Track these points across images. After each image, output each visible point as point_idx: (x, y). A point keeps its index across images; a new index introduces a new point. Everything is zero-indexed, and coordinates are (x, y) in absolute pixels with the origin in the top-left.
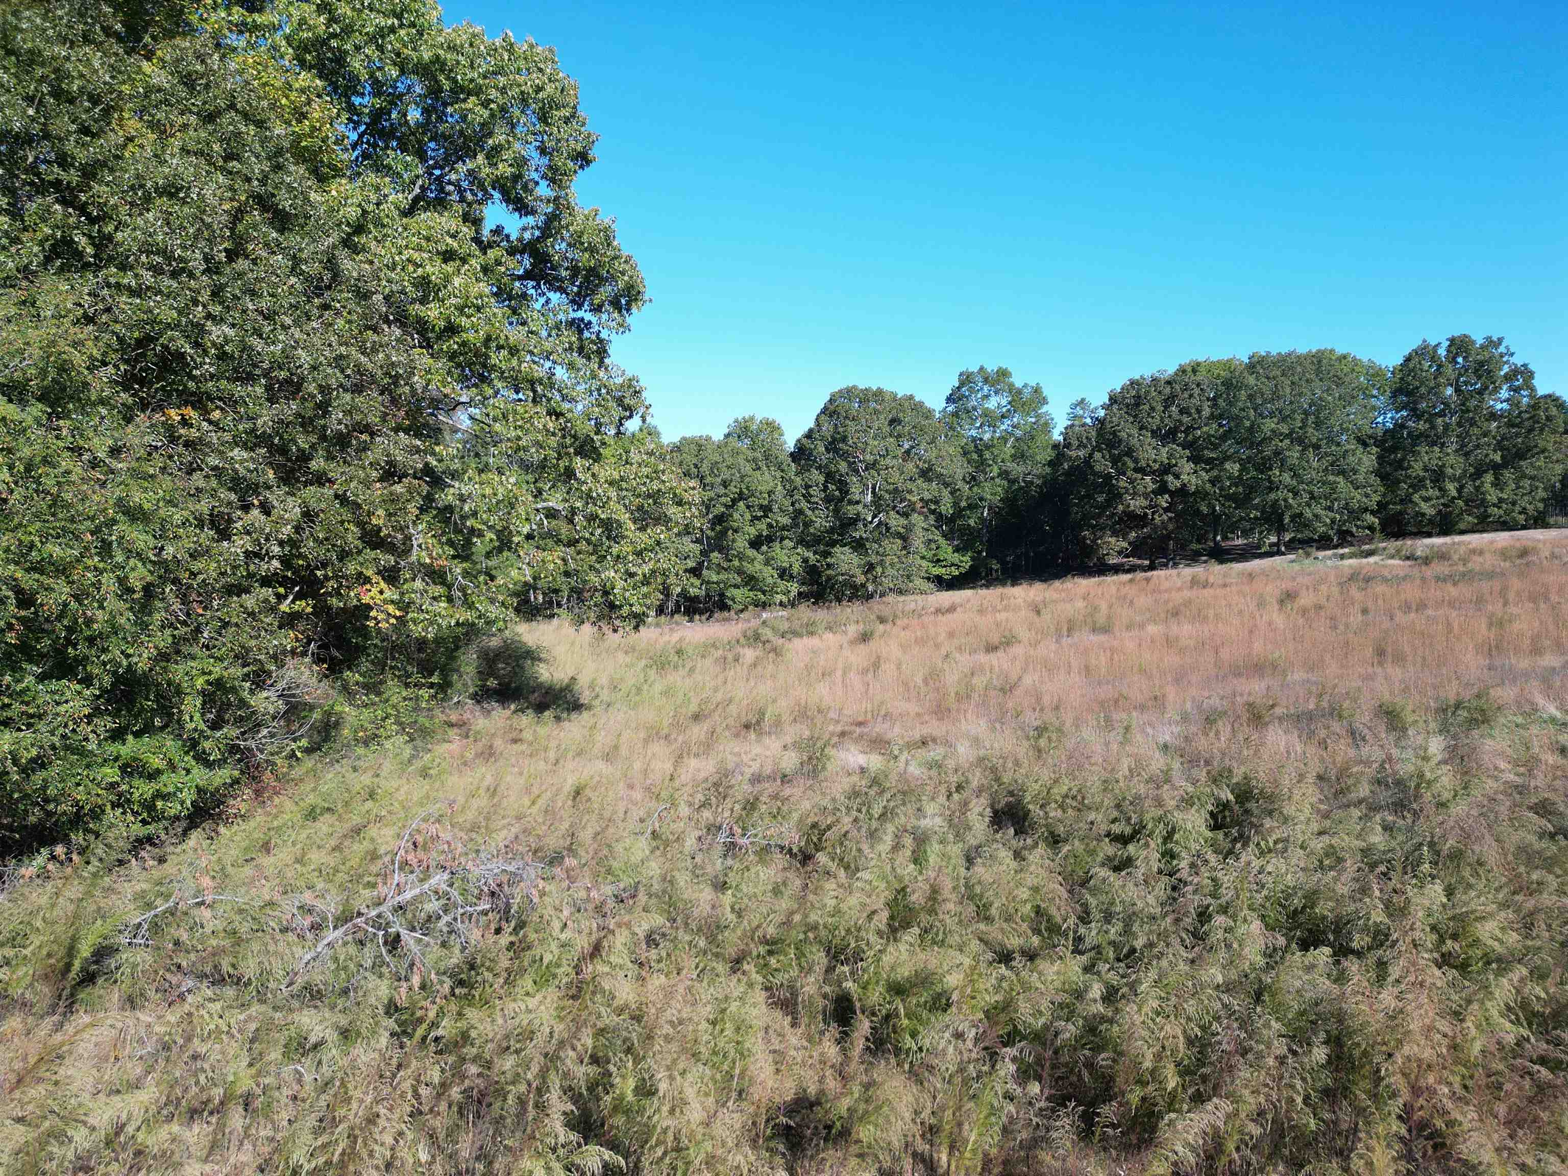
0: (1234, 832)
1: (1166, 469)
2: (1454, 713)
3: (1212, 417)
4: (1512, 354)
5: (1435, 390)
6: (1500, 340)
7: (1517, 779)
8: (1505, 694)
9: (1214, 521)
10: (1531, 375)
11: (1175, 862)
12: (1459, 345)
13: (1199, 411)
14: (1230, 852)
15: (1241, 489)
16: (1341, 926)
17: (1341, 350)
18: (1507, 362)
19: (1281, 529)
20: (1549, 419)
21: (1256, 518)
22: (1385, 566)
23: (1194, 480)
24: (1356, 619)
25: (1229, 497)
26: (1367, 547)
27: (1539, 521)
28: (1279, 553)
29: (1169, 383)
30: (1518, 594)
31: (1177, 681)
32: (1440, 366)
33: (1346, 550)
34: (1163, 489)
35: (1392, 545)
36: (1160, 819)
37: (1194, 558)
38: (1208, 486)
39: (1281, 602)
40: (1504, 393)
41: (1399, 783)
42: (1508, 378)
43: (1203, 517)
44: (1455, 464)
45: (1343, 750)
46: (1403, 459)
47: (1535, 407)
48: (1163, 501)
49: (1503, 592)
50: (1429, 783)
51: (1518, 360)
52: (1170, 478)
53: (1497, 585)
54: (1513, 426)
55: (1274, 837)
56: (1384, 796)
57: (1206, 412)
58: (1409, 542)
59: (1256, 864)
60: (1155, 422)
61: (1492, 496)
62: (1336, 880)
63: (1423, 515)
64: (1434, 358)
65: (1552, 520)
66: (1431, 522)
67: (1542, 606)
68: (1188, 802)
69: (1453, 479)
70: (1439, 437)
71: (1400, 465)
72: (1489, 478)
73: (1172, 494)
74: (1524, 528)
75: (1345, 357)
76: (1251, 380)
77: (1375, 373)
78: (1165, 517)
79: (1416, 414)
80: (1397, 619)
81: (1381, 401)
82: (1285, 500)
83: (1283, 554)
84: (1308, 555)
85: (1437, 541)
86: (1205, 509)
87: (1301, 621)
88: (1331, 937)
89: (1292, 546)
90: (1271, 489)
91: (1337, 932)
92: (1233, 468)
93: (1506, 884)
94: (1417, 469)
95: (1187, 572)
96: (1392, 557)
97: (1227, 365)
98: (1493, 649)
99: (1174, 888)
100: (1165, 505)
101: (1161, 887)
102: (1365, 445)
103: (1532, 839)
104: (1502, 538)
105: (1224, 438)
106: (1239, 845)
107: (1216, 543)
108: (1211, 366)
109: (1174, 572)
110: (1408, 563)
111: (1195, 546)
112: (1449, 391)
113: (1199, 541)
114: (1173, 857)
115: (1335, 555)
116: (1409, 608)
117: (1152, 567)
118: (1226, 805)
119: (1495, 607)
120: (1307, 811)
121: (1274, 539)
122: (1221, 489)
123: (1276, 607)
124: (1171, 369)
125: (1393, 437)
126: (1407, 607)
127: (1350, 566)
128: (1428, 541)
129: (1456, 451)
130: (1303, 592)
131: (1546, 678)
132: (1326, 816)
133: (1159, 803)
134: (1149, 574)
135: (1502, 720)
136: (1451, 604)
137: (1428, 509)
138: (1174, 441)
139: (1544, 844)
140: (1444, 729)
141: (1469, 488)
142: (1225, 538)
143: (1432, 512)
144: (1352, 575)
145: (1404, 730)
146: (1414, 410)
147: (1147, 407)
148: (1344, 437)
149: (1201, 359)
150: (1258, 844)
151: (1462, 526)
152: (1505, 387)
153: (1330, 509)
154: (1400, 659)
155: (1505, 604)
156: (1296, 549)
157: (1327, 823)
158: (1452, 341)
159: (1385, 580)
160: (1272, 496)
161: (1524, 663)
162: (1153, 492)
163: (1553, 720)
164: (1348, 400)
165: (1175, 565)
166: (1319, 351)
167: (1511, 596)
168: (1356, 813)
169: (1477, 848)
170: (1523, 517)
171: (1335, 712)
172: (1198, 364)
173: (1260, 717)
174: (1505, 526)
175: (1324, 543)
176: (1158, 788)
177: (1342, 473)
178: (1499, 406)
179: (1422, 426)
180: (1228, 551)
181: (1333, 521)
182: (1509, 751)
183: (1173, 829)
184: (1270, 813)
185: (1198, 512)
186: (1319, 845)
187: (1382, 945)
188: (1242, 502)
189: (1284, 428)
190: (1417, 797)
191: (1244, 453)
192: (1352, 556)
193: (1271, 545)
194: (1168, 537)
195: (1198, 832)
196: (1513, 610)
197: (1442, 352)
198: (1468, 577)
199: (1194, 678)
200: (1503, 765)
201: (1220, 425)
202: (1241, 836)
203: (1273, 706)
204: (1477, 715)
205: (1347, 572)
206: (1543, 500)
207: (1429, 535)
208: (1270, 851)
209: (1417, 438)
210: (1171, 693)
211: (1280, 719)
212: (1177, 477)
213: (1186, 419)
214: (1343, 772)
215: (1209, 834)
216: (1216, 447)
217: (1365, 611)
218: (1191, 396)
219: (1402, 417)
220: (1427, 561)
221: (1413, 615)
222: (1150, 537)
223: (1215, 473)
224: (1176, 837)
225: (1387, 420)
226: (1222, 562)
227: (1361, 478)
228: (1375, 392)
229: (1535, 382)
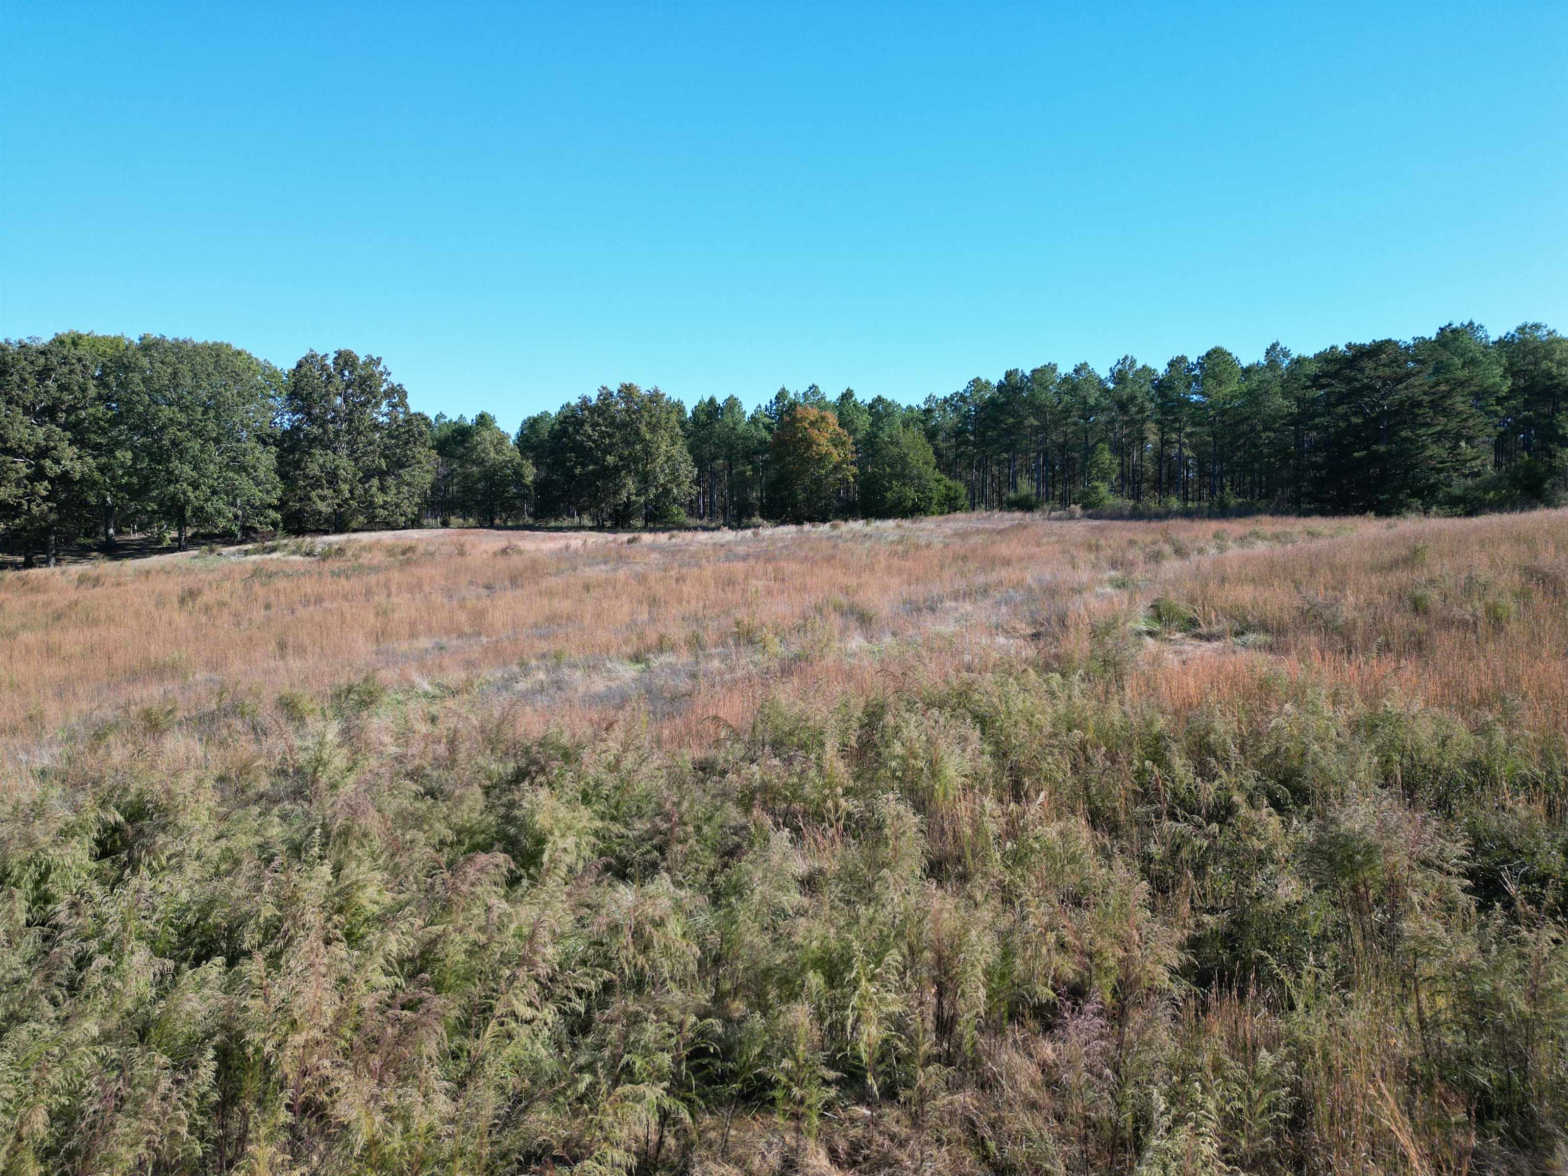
0: (124, 857)
1: (43, 452)
2: (346, 697)
3: (100, 397)
4: (389, 374)
5: (325, 396)
6: (379, 359)
7: (398, 750)
8: (388, 675)
9: (105, 513)
10: (404, 395)
11: (50, 907)
12: (345, 360)
13: (84, 390)
14: (119, 879)
15: (135, 480)
16: (233, 930)
17: (237, 346)
18: (385, 380)
19: (182, 524)
20: (421, 434)
21: (154, 512)
22: (286, 562)
23: (78, 465)
24: (259, 615)
25: (120, 488)
26: (270, 543)
27: (415, 523)
28: (180, 548)
29: (43, 353)
30: (399, 585)
31: (59, 695)
32: (329, 376)
33: (250, 546)
34: (39, 474)
35: (292, 542)
36: (30, 862)
37: (82, 553)
38: (97, 475)
39: (182, 601)
40: (384, 408)
41: (299, 771)
42: (388, 394)
43: (92, 509)
44: (345, 465)
45: (245, 747)
46: (300, 461)
47: (408, 422)
48: (43, 488)
49: (387, 586)
50: (325, 765)
51: (394, 379)
52: (48, 463)
53: (382, 577)
54: (392, 437)
55: (167, 853)
56: (285, 785)
57: (92, 392)
58: (308, 539)
59: (148, 885)
60: (29, 398)
61: (379, 499)
62: (232, 884)
63: (320, 513)
64: (324, 368)
65: (425, 522)
66: (327, 520)
67: (418, 596)
68: (67, 833)
69: (345, 481)
70: (332, 442)
71: (297, 465)
72: (375, 482)
73: (51, 481)
74: (404, 528)
75: (239, 353)
76: (145, 362)
77: (272, 375)
78: (44, 507)
79: (312, 420)
80: (298, 614)
81: (278, 402)
82: (184, 493)
83: (185, 549)
84: (212, 551)
85: (335, 539)
86: (93, 500)
87: (204, 619)
88: (224, 945)
89: (195, 541)
90: (170, 482)
91: (229, 939)
92: (125, 456)
93: (386, 848)
94: (314, 469)
95: (76, 569)
96: (294, 553)
97: (115, 342)
98: (379, 636)
99: (46, 938)
100: (45, 493)
101: (30, 942)
102: (265, 444)
103: (406, 803)
104: (387, 536)
105: (114, 422)
106: (128, 871)
107: (109, 538)
108: (95, 342)
109: (58, 570)
110: (308, 559)
111: (82, 540)
112: (339, 400)
113: (87, 535)
114: (47, 901)
115: (239, 551)
116: (309, 601)
117: (28, 564)
118: (116, 828)
119: (380, 599)
120: (205, 819)
121: (175, 534)
122: (113, 479)
123: (176, 605)
124: (46, 338)
125: (291, 439)
126: (306, 603)
127: (254, 562)
128: (326, 538)
129: (348, 456)
130: (206, 591)
131: (421, 658)
132: (225, 818)
133: (30, 843)
134: (24, 573)
135: (386, 699)
136: (345, 597)
137: (322, 507)
138: (53, 420)
139: (418, 805)
140: (339, 712)
141: (359, 491)
142: (119, 532)
143: (330, 510)
144: (255, 571)
145: (302, 719)
146: (309, 414)
147: (16, 378)
148: (244, 434)
149: (84, 331)
150: (150, 864)
151: (354, 524)
152: (385, 403)
153: (233, 504)
154: (301, 651)
155: (389, 595)
156: (198, 545)
157: (224, 826)
158: (340, 354)
159: (287, 576)
160: (171, 488)
161: (404, 647)
162: (27, 477)
163: (426, 694)
164: (246, 398)
165: (58, 562)
166: (215, 344)
167: (394, 588)
168: (256, 810)
169: (362, 821)
170: (403, 519)
171: (238, 710)
172: (80, 337)
173: (157, 725)
174: (389, 526)
175: (227, 538)
176: (27, 824)
177: (243, 469)
178: (381, 419)
179: (316, 430)
180: (123, 546)
181: (236, 517)
182: (393, 726)
183: (48, 869)
184: (164, 829)
185: (85, 503)
186: (214, 852)
187: (273, 938)
188: (138, 493)
189: (182, 418)
190: (315, 781)
191: (138, 440)
192: (255, 552)
193: (173, 540)
194: (48, 530)
195: (81, 867)
196: (394, 599)
197: (329, 362)
198: (360, 570)
199: (80, 690)
200: (387, 739)
201: (109, 408)
202: (130, 859)
203: (170, 712)
204: (366, 698)
205: (250, 567)
206: (417, 505)
207: (326, 533)
208: (163, 869)
209: (313, 441)
210: (52, 709)
211: (180, 724)
212: (57, 461)
213: (67, 397)
214: (245, 769)
215: (94, 865)
216: (104, 432)
217: (268, 607)
218: (71, 372)
219: (298, 420)
220: (325, 556)
221: (311, 608)
222: (24, 529)
223: (103, 460)
224: (52, 876)
225: (286, 421)
226: (116, 558)
227: (262, 475)
228: (272, 393)
229: (408, 401)
